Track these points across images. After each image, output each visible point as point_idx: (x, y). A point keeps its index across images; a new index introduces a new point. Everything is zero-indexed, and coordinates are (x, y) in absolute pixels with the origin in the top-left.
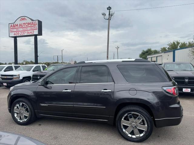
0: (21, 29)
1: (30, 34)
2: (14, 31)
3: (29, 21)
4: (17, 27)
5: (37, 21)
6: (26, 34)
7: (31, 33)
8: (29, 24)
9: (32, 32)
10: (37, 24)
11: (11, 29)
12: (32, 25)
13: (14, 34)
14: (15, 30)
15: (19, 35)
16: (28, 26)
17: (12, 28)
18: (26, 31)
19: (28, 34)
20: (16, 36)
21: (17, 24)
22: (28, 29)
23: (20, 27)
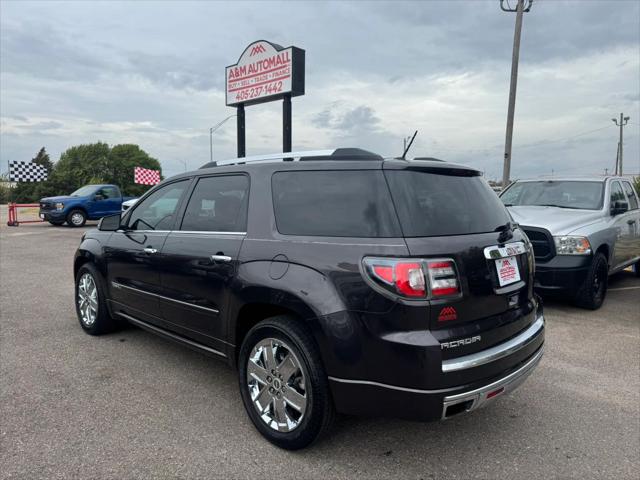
0: (253, 79)
1: (273, 93)
2: (238, 87)
3: (272, 53)
4: (243, 75)
5: (290, 51)
6: (263, 95)
7: (275, 89)
8: (271, 62)
9: (278, 87)
10: (288, 61)
11: (230, 81)
12: (280, 65)
13: (238, 97)
14: (239, 84)
15: (249, 98)
16: (269, 69)
17: (232, 79)
18: (264, 86)
19: (268, 94)
20: (240, 101)
21: (245, 67)
22: (269, 79)
23: (251, 74)
